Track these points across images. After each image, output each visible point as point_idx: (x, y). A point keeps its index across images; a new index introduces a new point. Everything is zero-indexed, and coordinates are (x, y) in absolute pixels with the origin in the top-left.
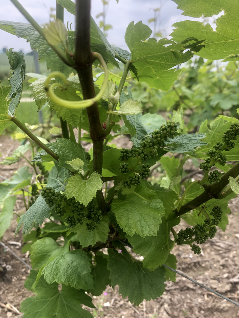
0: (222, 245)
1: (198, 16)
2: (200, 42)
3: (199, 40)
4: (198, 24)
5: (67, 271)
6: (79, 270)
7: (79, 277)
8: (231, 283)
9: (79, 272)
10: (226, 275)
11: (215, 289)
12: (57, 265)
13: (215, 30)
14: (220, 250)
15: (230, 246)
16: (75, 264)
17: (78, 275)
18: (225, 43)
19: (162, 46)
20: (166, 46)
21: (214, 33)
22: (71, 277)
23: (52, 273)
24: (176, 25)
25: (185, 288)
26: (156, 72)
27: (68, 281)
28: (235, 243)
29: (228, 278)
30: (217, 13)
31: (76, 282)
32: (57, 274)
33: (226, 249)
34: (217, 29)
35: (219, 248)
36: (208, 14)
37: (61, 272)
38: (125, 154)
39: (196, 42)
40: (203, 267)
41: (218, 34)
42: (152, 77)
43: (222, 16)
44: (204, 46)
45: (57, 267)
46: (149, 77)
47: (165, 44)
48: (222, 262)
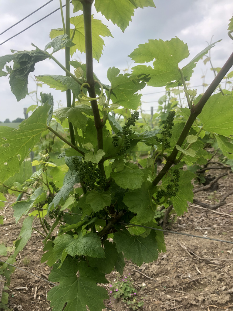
0: (216, 262)
1: (143, 62)
2: (147, 75)
3: (147, 74)
4: (145, 66)
5: (84, 248)
6: (93, 246)
7: (93, 250)
8: (230, 294)
9: (93, 247)
10: (224, 288)
11: (216, 301)
12: (76, 246)
13: (153, 68)
14: (216, 267)
15: (224, 261)
16: (89, 243)
17: (92, 249)
18: (161, 74)
19: (126, 77)
20: (128, 77)
21: (153, 70)
22: (88, 251)
23: (73, 250)
24: (133, 68)
25: (189, 305)
26: (127, 96)
27: (86, 253)
28: (228, 258)
29: (226, 290)
30: (152, 60)
31: (92, 253)
32: (77, 251)
33: (220, 265)
34: (154, 68)
35: (214, 265)
36: (148, 61)
37: (80, 249)
38: (115, 138)
39: (145, 76)
40: (202, 284)
41: (156, 70)
42: (125, 101)
43: (155, 61)
44: (151, 78)
45: (76, 247)
46: (123, 101)
47: (128, 76)
48: (219, 276)
